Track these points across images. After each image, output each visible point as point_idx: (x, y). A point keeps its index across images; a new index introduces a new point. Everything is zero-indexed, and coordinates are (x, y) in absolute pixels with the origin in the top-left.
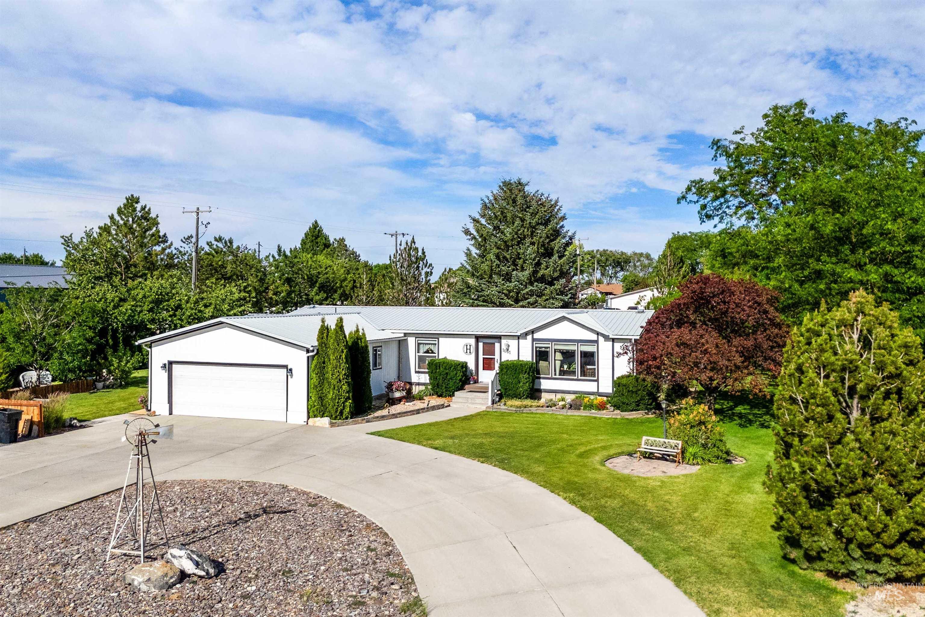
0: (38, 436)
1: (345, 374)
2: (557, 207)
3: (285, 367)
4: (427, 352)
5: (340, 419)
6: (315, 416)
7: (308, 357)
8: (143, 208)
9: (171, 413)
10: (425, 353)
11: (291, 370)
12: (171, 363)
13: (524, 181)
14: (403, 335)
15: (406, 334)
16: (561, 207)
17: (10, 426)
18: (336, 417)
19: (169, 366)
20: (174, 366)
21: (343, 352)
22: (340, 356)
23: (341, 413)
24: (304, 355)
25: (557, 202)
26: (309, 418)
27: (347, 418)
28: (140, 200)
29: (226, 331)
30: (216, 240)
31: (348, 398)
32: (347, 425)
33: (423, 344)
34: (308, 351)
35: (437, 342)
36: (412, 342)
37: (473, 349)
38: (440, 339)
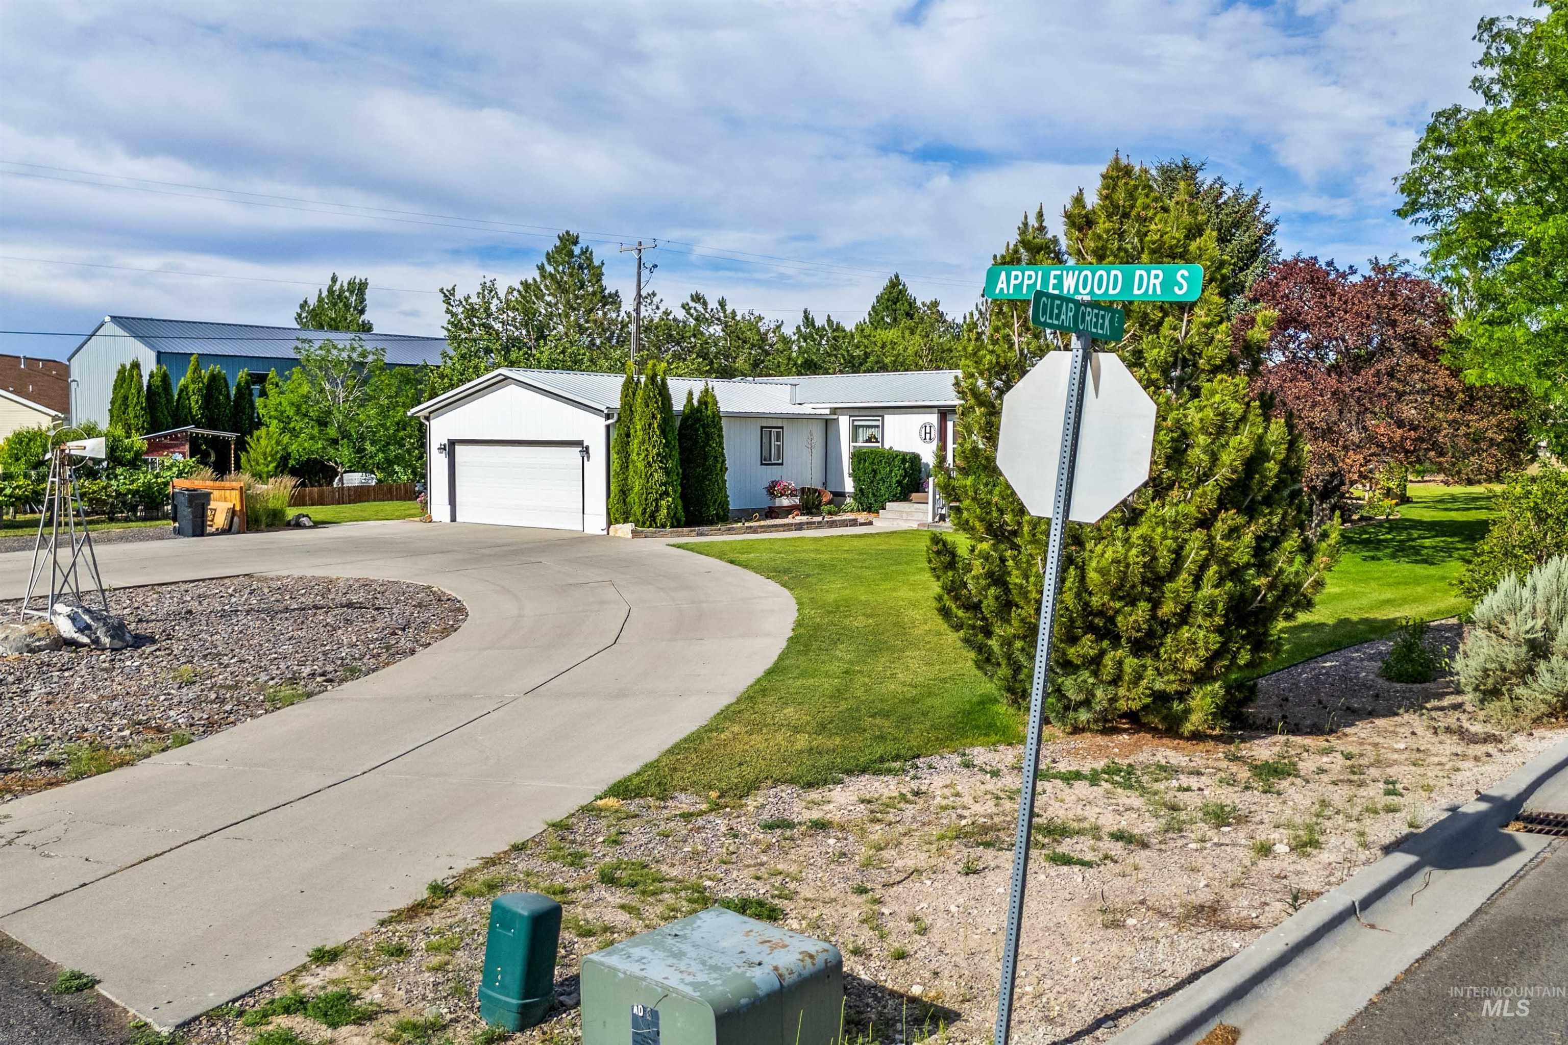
0: (239, 533)
1: (658, 454)
2: (1261, 207)
3: (579, 443)
4: (869, 440)
5: (651, 526)
6: (617, 522)
7: (608, 427)
8: (584, 252)
9: (453, 519)
10: (867, 441)
11: (587, 448)
12: (452, 443)
13: (1193, 162)
14: (828, 411)
15: (834, 411)
16: (1267, 206)
17: (193, 513)
18: (644, 523)
19: (450, 447)
20: (458, 449)
21: (654, 417)
22: (650, 425)
23: (653, 517)
24: (600, 423)
25: (1255, 200)
26: (609, 524)
27: (663, 526)
28: (580, 240)
29: (512, 390)
30: (693, 300)
31: (666, 493)
32: (662, 536)
33: (863, 426)
34: (608, 417)
35: (880, 423)
36: (844, 422)
37: (935, 433)
38: (886, 417)
